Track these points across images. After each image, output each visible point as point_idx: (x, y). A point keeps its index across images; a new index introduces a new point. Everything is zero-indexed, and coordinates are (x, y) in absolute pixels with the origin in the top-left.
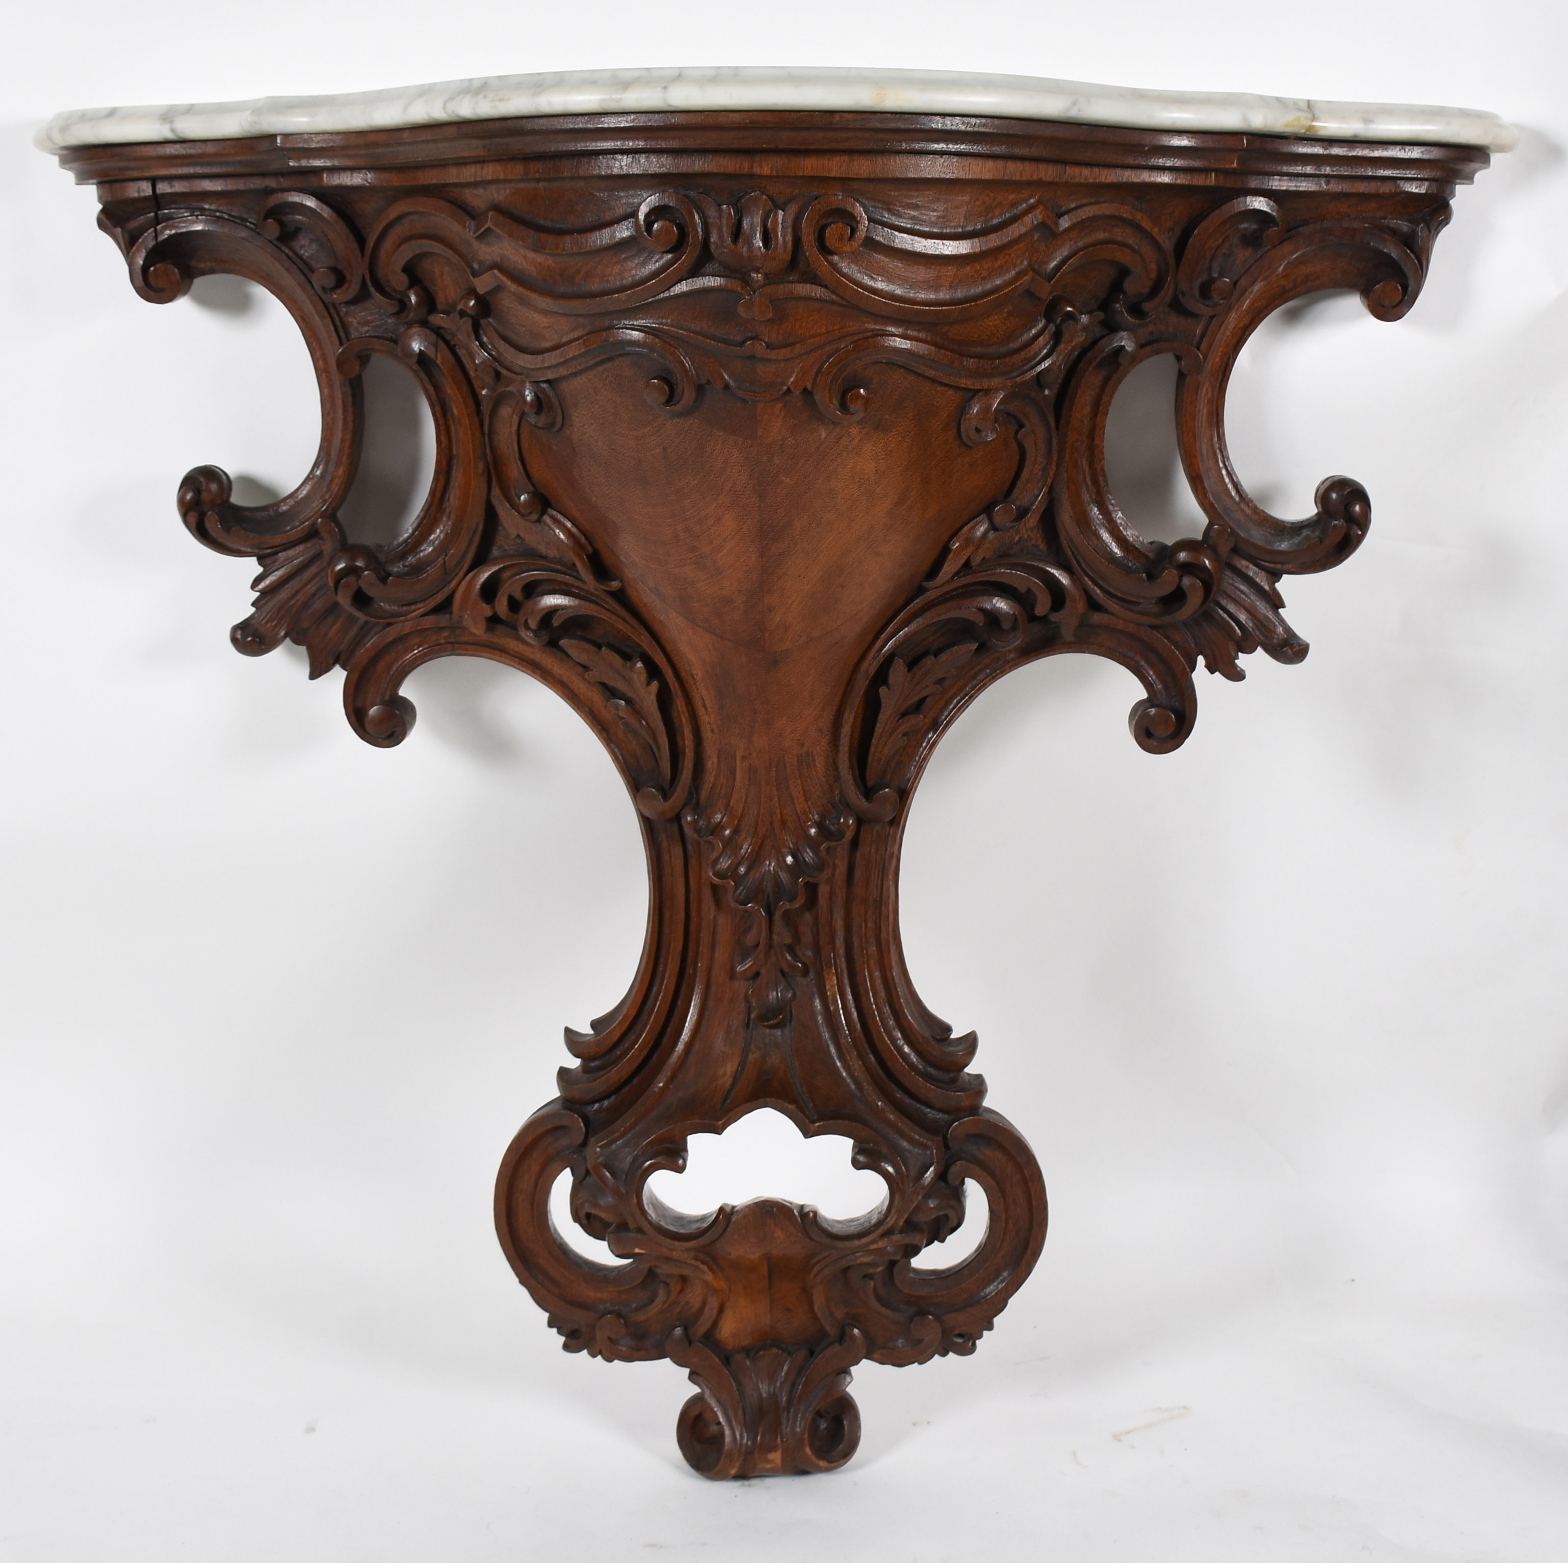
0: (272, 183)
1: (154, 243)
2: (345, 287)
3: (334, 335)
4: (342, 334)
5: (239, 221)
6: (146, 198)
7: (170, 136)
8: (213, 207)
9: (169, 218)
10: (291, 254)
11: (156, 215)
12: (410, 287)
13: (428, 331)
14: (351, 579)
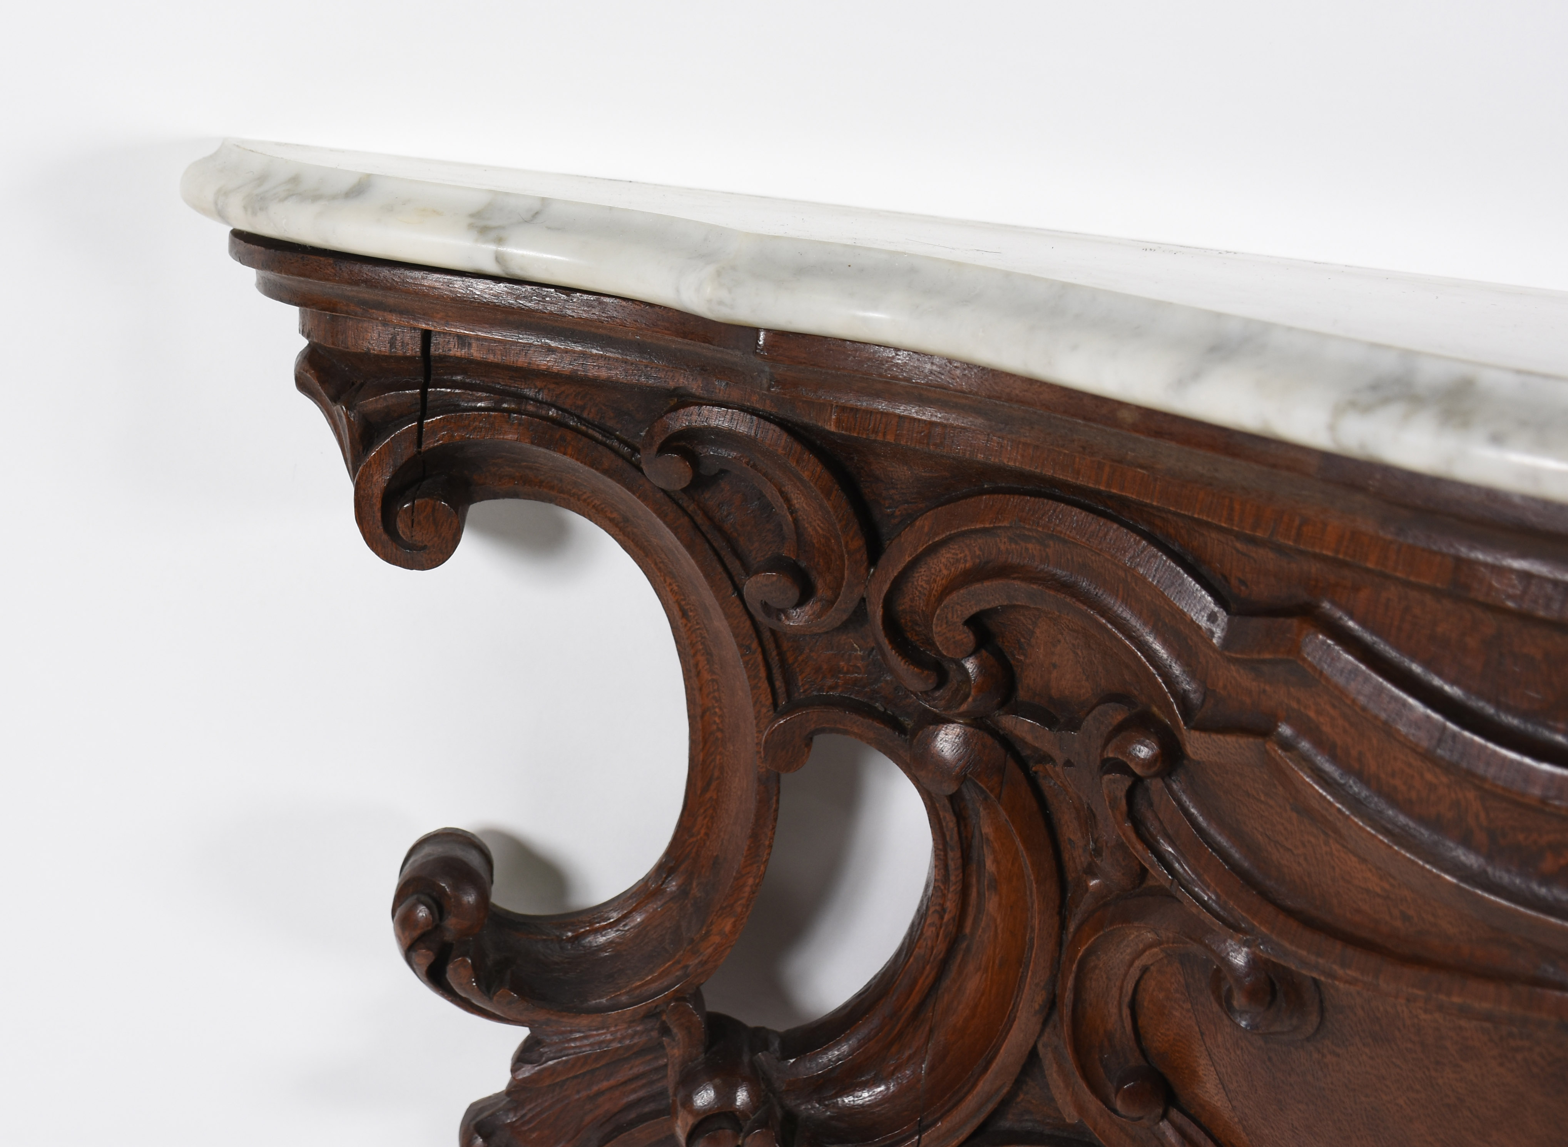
0: (694, 385)
1: (413, 450)
2: (809, 608)
3: (764, 685)
4: (779, 683)
5: (600, 435)
6: (405, 359)
7: (492, 268)
8: (544, 397)
9: (449, 407)
10: (699, 519)
11: (424, 393)
12: (971, 649)
13: (983, 731)
14: (721, 1124)
